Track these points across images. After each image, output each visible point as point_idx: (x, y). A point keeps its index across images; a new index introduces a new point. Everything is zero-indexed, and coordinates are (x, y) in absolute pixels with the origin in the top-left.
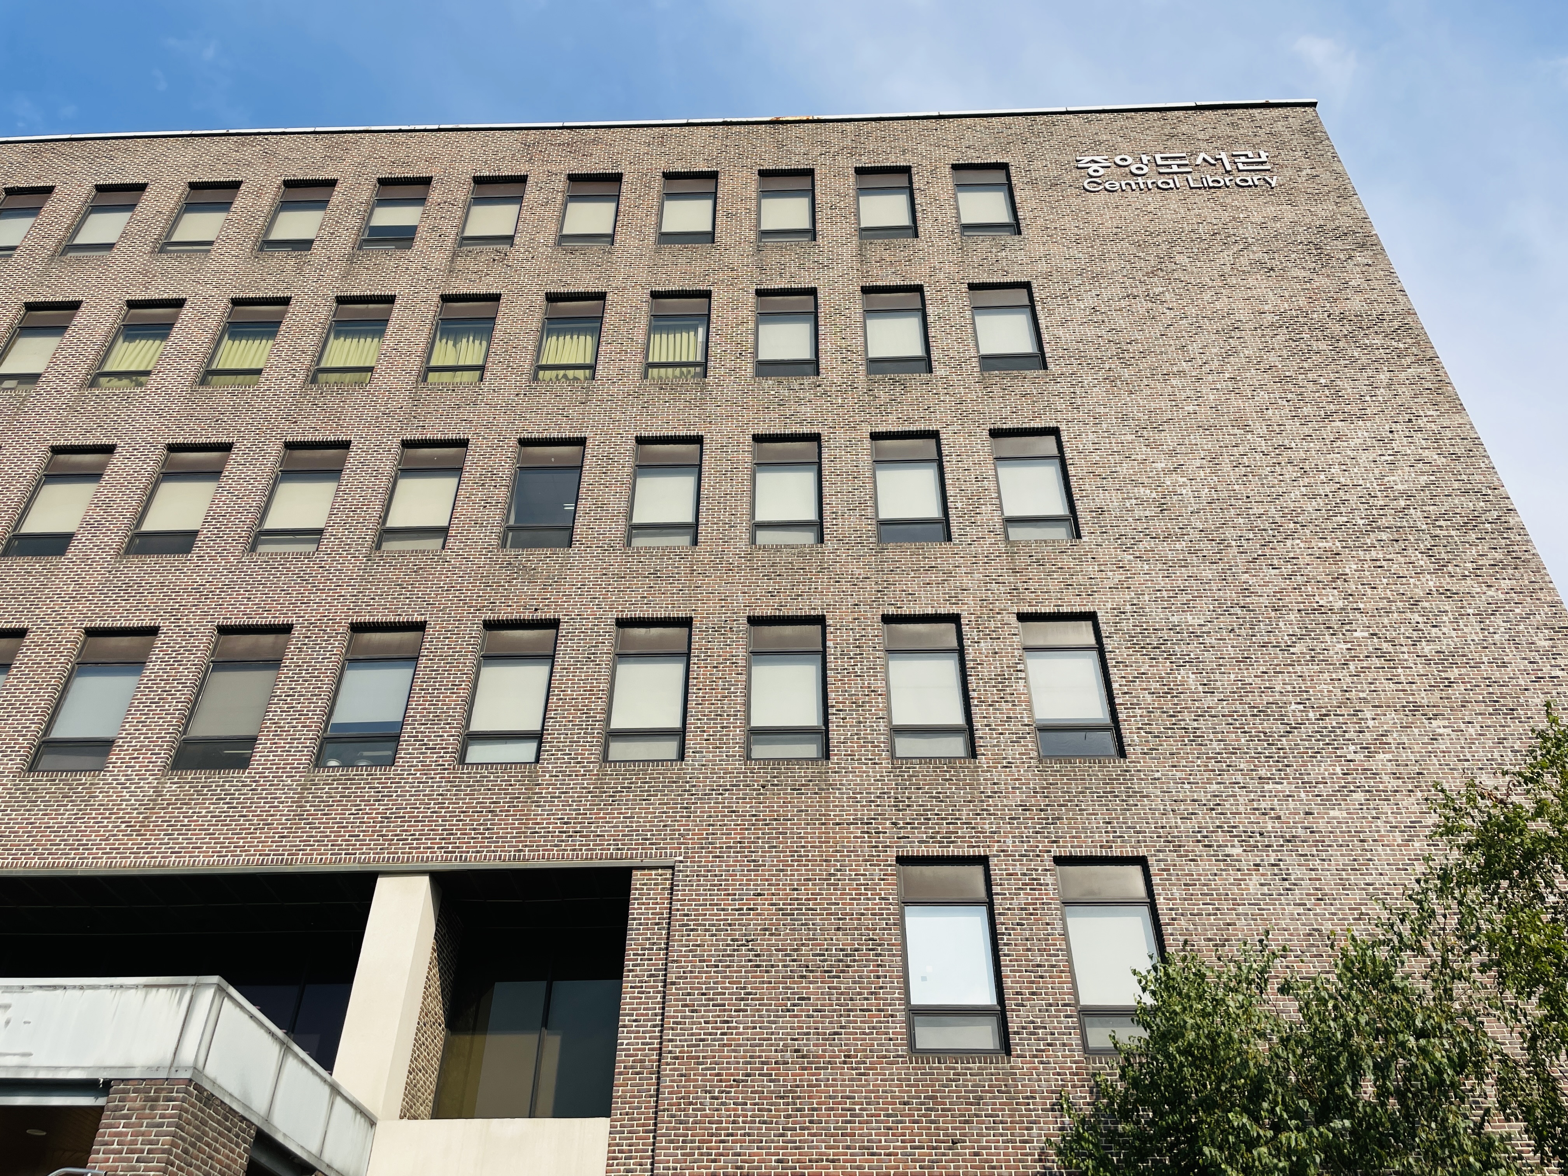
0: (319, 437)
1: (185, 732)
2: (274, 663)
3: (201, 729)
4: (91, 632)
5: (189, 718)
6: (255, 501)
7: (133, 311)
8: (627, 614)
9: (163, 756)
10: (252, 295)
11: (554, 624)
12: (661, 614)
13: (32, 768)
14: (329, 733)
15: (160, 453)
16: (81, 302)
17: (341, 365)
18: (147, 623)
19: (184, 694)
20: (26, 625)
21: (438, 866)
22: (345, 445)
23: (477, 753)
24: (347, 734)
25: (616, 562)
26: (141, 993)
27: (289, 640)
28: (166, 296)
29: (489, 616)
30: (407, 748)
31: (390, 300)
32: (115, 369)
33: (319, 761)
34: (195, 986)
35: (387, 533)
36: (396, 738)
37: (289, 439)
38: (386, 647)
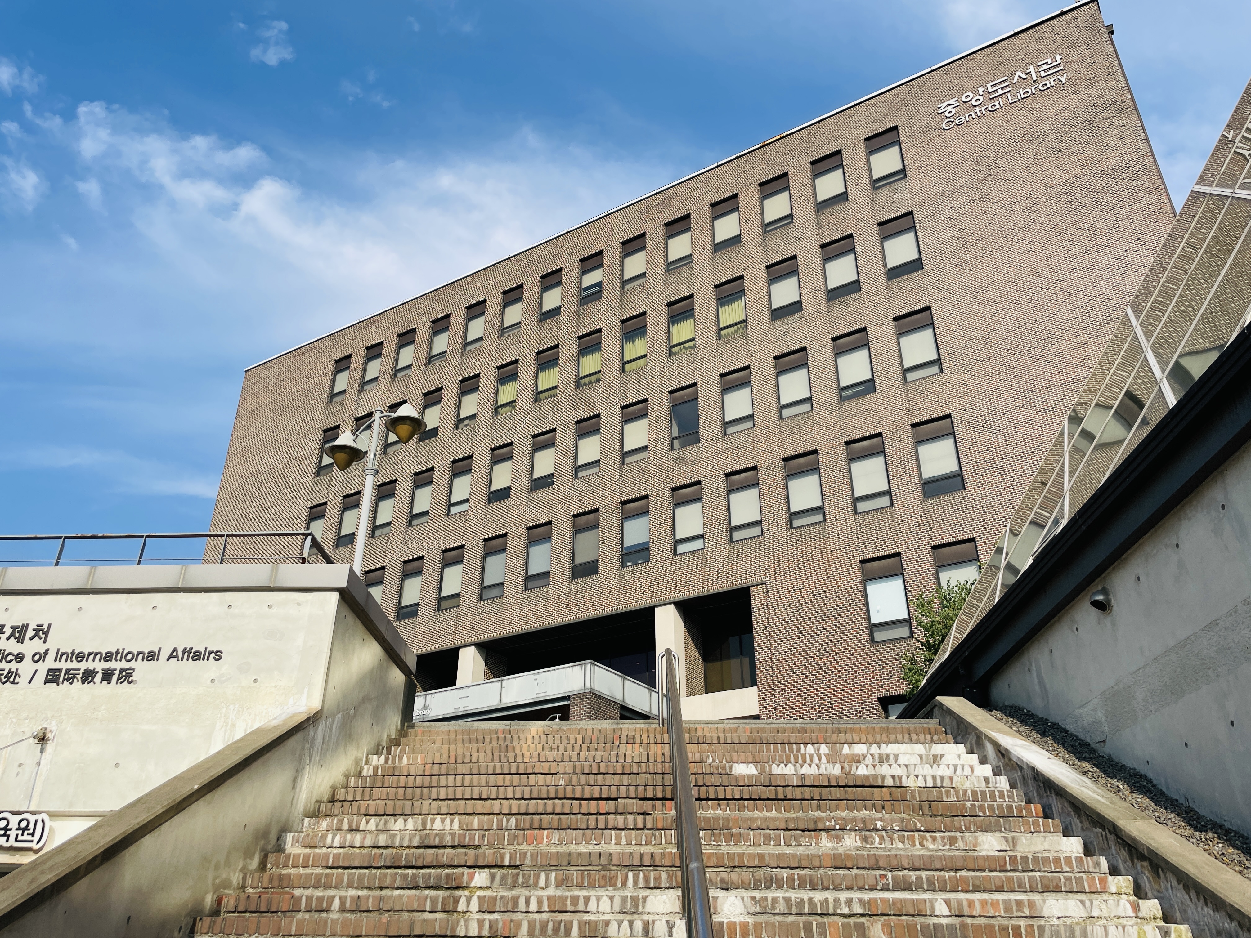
0: (588, 415)
1: (573, 563)
2: (596, 526)
3: (579, 560)
4: (529, 529)
5: (573, 557)
6: (571, 454)
7: (500, 371)
8: (729, 471)
9: (568, 575)
10: (543, 348)
11: (699, 483)
12: (744, 467)
13: (526, 589)
14: (624, 552)
15: (529, 442)
16: (479, 374)
17: (588, 373)
18: (547, 520)
19: (568, 547)
20: (506, 531)
21: (675, 599)
22: (598, 416)
23: (681, 549)
24: (631, 551)
25: (720, 445)
26: (571, 669)
27: (599, 515)
28: (510, 360)
29: (673, 485)
30: (653, 553)
31: (599, 331)
32: (502, 403)
33: (623, 565)
34: (585, 664)
35: (625, 455)
36: (648, 549)
37: (576, 419)
38: (636, 509)
